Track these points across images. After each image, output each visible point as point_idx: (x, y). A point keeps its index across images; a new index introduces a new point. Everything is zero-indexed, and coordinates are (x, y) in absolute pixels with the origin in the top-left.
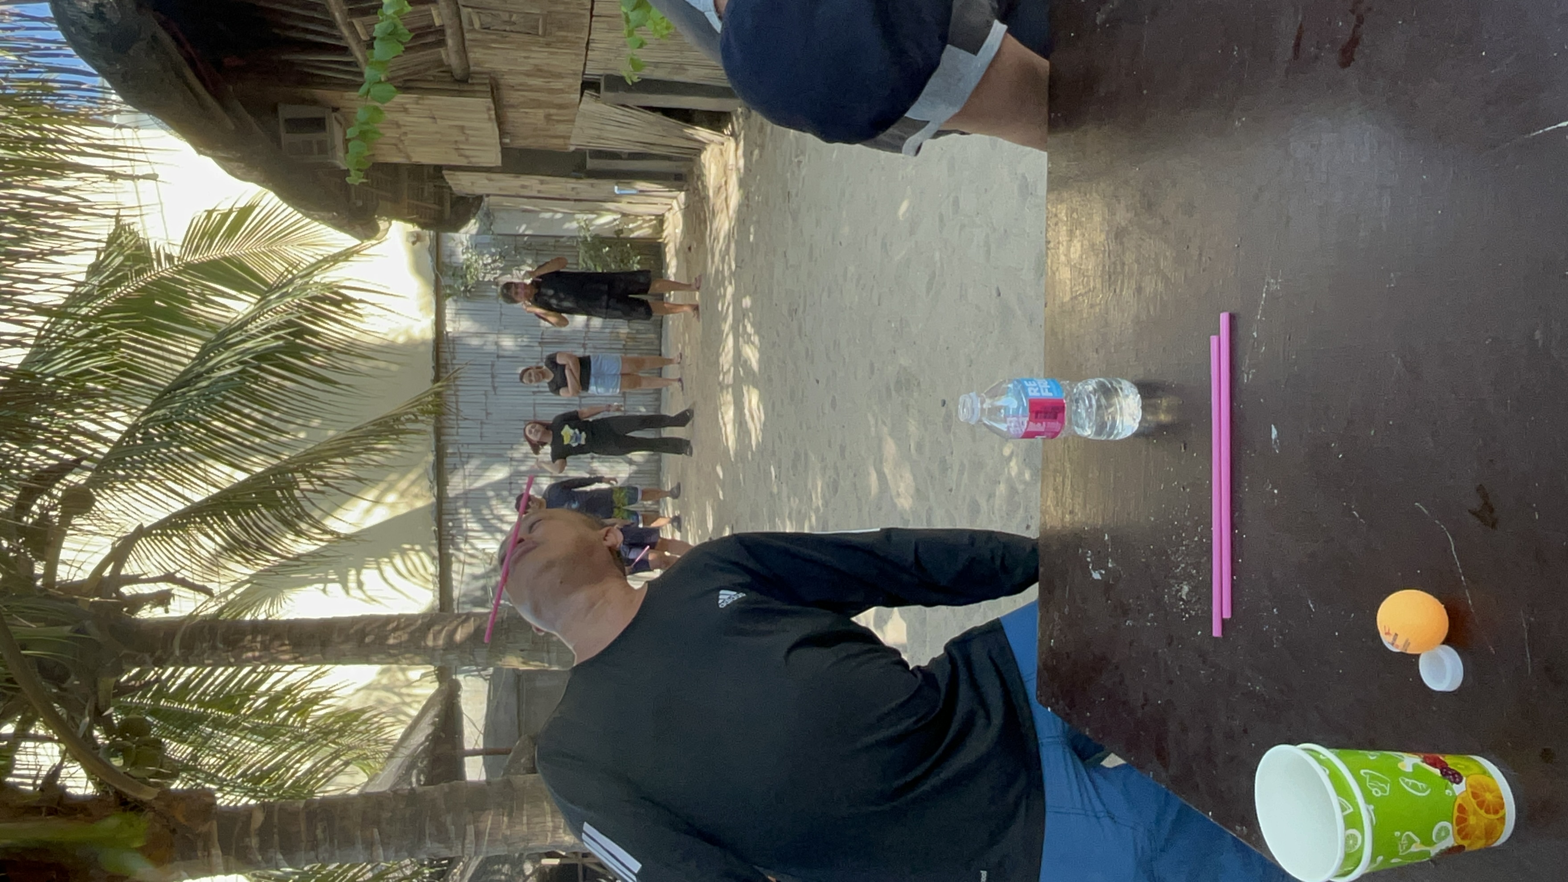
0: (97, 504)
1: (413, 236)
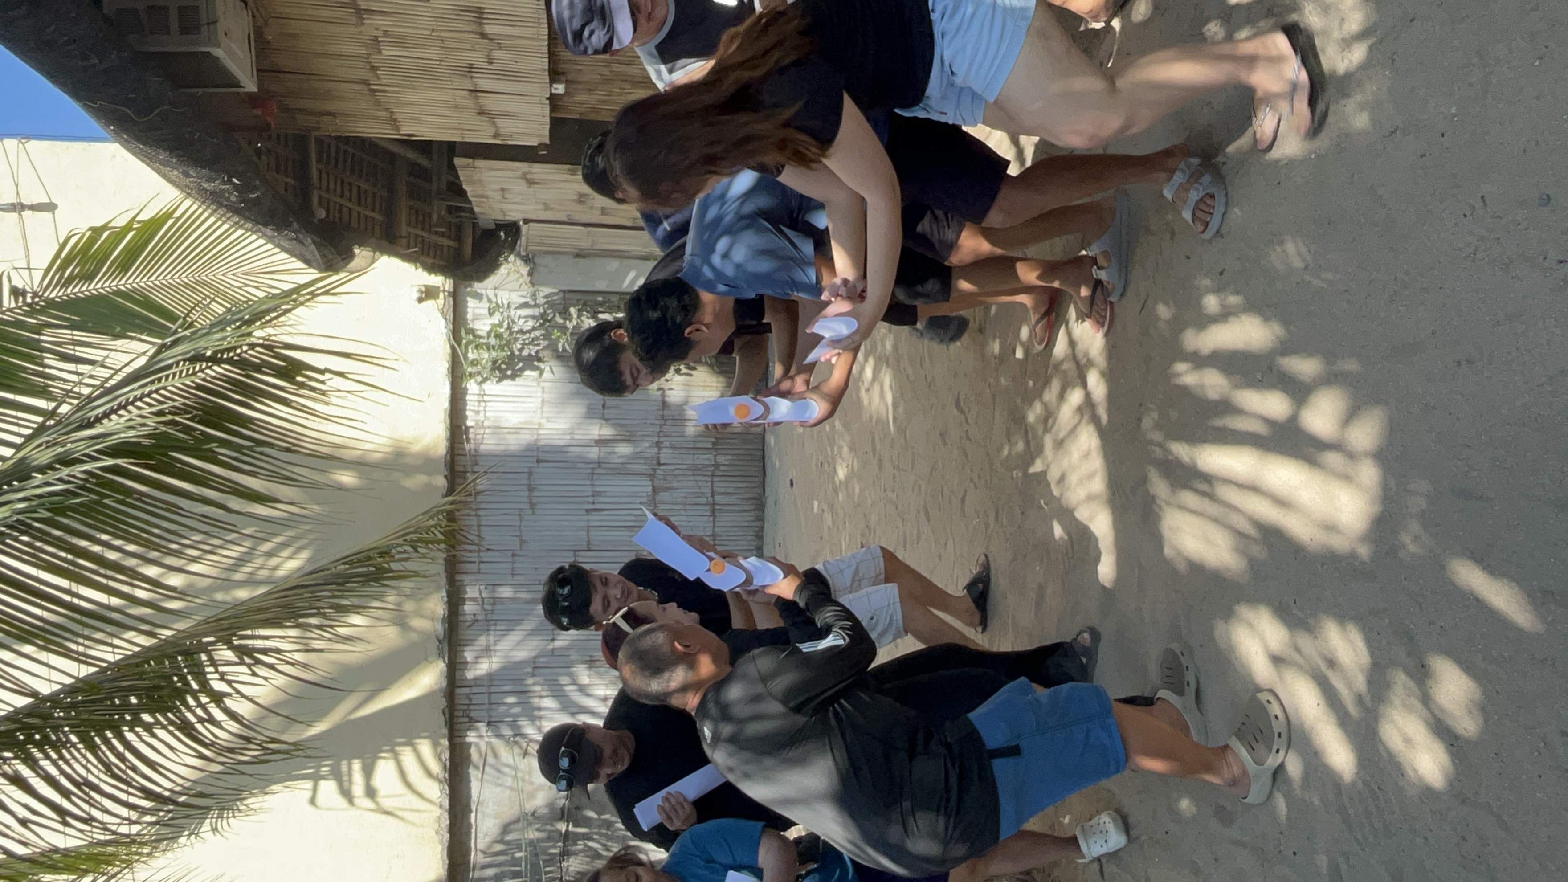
1: (421, 291)
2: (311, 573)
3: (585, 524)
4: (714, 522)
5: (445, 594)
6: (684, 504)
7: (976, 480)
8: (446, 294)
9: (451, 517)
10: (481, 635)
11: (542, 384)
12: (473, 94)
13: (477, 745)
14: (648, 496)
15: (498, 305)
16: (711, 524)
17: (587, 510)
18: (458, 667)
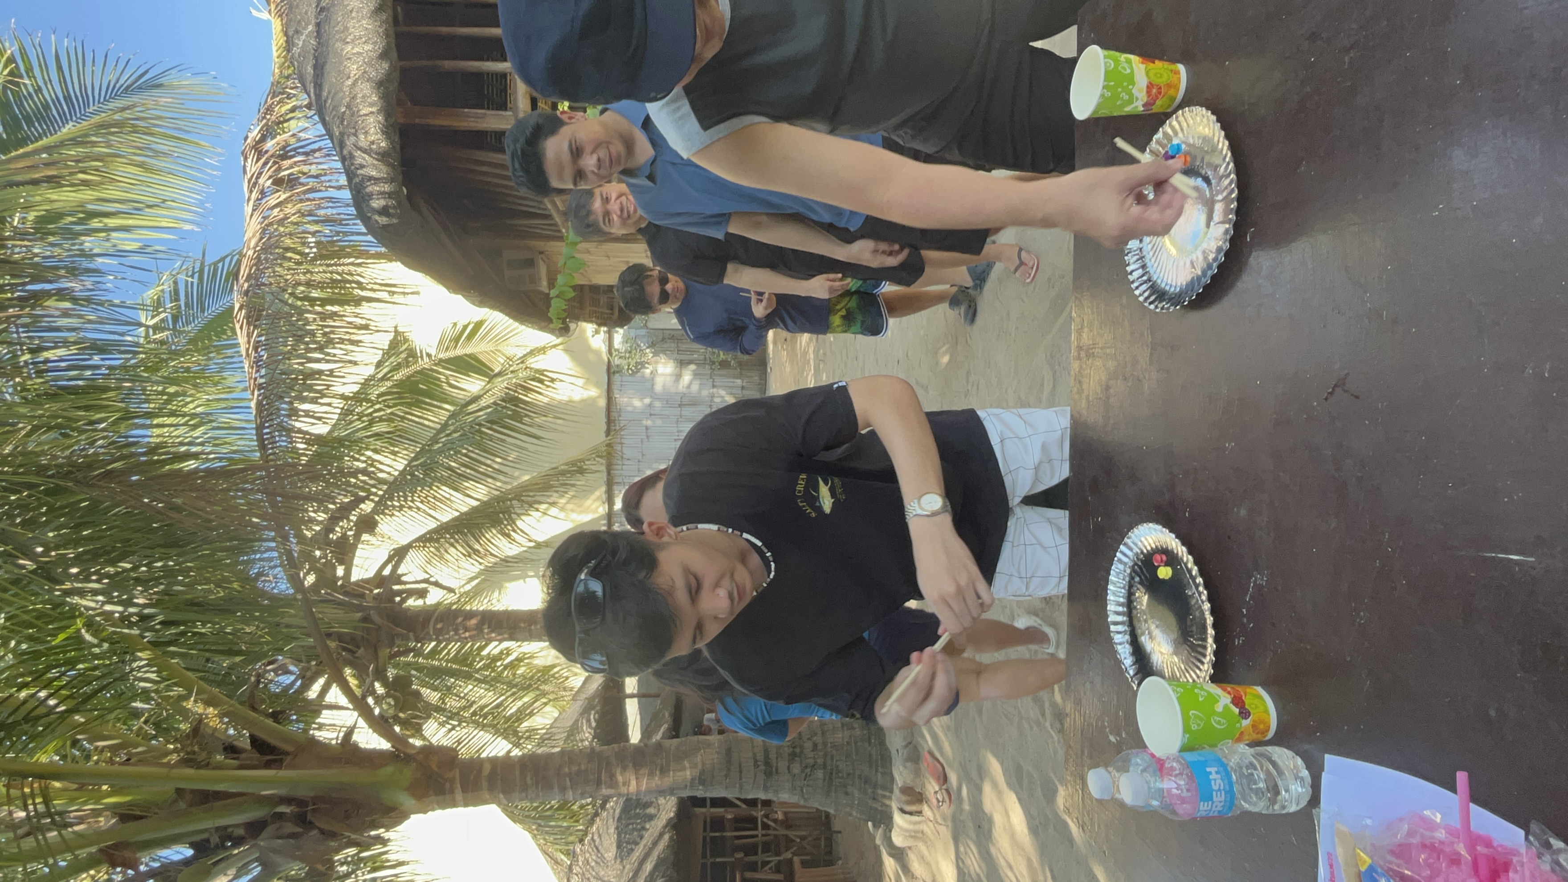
0: (379, 525)
1: (594, 332)
8: (605, 334)
9: (609, 445)
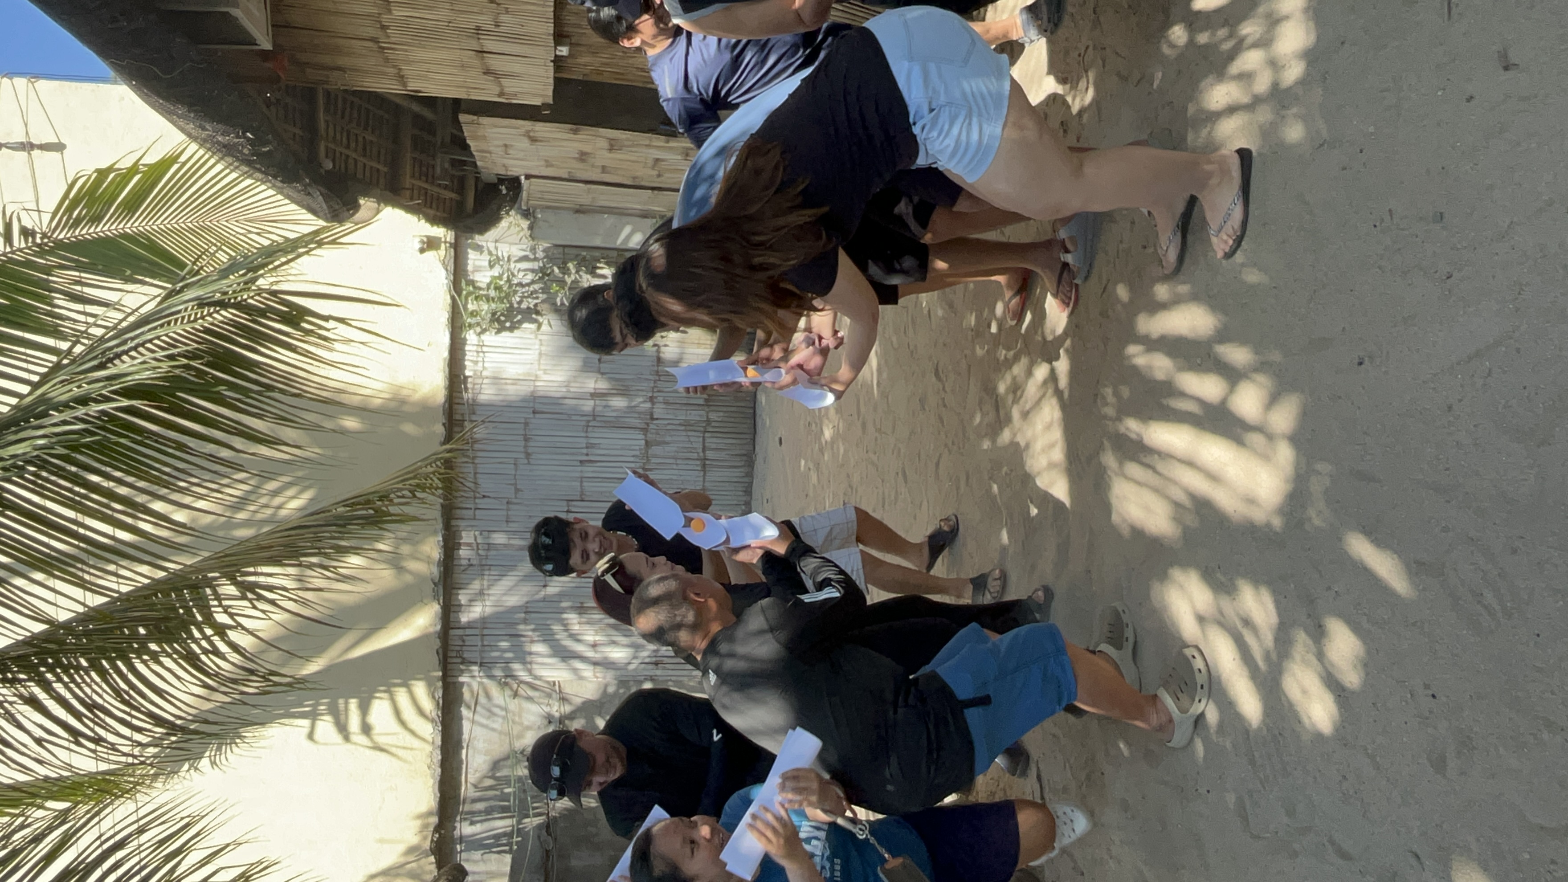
1: (422, 242)
2: (312, 514)
3: (578, 475)
4: (704, 475)
5: (441, 539)
6: (676, 459)
7: (950, 444)
8: (448, 245)
9: (448, 464)
10: (474, 579)
11: (540, 337)
12: (480, 54)
13: (469, 685)
14: (640, 449)
15: (498, 258)
16: (701, 479)
17: (581, 462)
18: (453, 609)
